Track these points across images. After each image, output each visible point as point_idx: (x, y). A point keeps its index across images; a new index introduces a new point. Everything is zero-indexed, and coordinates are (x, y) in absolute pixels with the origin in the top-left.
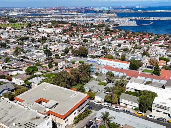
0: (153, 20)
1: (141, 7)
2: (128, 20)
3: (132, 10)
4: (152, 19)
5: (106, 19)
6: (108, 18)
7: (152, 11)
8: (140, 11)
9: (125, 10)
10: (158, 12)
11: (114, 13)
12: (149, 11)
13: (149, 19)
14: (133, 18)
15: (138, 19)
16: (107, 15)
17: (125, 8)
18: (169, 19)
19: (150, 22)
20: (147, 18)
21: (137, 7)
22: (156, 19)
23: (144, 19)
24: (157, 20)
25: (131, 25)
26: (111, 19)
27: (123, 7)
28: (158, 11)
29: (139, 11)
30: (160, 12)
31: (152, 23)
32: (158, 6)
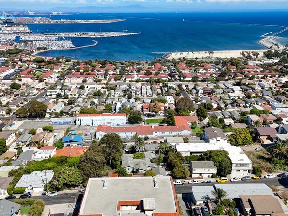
0: (94, 37)
1: (60, 13)
2: (54, 38)
3: (49, 19)
4: (91, 35)
5: (13, 37)
6: (16, 35)
7: (83, 22)
8: (64, 20)
9: (37, 19)
10: (93, 23)
11: (19, 25)
12: (79, 22)
13: (88, 36)
14: (62, 35)
15: (70, 36)
16: (8, 28)
17: (33, 14)
18: (117, 36)
19: (93, 41)
20: (84, 34)
21: (55, 13)
22: (97, 35)
23: (80, 35)
24: (100, 37)
25: (66, 48)
26: (23, 38)
27: (30, 13)
28: (92, 21)
29: (62, 20)
30: (95, 23)
31: (97, 42)
32: (86, 12)
